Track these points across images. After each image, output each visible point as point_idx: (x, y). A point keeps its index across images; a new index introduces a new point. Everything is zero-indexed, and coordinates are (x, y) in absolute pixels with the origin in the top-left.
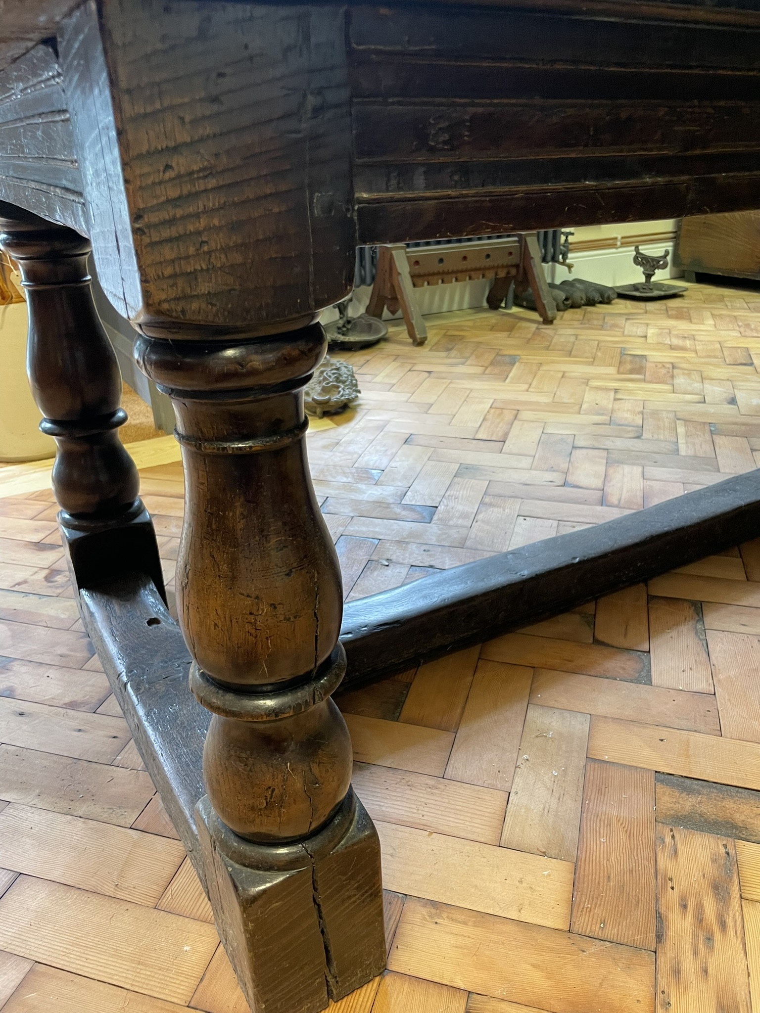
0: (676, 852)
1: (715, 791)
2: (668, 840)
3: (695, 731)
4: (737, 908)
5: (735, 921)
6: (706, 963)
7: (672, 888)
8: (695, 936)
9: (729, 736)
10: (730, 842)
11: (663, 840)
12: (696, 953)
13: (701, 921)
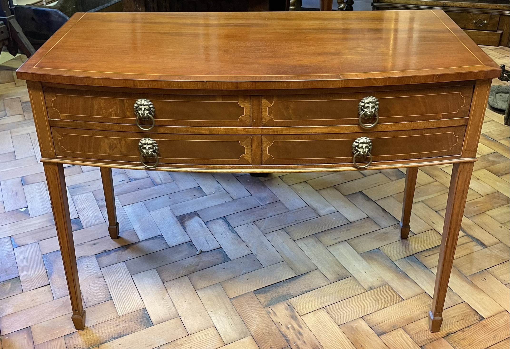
0: (275, 314)
1: (273, 288)
2: (271, 311)
3: (255, 270)
4: (301, 320)
5: (303, 324)
6: (303, 340)
7: (282, 325)
8: (296, 335)
9: (265, 266)
10: (287, 301)
11: (270, 312)
12: (299, 339)
13: (294, 330)
